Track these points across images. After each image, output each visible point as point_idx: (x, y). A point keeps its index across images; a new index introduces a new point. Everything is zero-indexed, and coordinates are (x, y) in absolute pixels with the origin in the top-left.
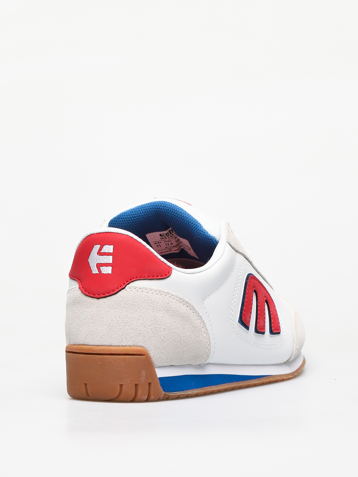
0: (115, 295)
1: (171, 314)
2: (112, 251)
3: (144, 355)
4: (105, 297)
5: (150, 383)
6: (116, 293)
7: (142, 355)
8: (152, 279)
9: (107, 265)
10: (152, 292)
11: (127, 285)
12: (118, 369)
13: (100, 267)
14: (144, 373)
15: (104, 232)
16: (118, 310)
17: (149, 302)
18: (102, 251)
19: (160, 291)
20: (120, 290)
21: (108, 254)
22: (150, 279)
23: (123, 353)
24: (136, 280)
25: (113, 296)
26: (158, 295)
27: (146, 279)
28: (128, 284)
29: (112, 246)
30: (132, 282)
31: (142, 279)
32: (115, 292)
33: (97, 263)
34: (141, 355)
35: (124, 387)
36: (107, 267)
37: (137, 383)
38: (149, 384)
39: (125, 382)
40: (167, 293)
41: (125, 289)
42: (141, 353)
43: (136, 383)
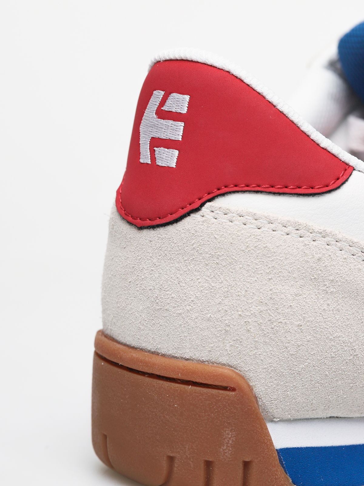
0: (175, 225)
1: (324, 288)
2: (184, 111)
3: (233, 390)
4: (153, 227)
5: (248, 462)
6: (177, 221)
7: (229, 390)
8: (280, 194)
9: (168, 144)
10: (272, 226)
11: (208, 204)
12: (164, 417)
13: (155, 148)
14: (229, 436)
15: (178, 59)
16: (177, 265)
17: (258, 252)
18: (165, 108)
19: (297, 228)
20: (188, 214)
21: (175, 116)
22: (274, 193)
23: (180, 376)
24: (234, 192)
25: (170, 228)
26: (289, 236)
27: (261, 192)
28: (210, 200)
29: (187, 98)
30: (223, 195)
31: (250, 191)
32: (175, 216)
33: (152, 137)
34: (225, 388)
35: (177, 464)
36: (168, 148)
37: (211, 460)
38: (246, 465)
39: (179, 452)
40: (321, 233)
41: (200, 213)
42: (225, 384)
43: (207, 459)
